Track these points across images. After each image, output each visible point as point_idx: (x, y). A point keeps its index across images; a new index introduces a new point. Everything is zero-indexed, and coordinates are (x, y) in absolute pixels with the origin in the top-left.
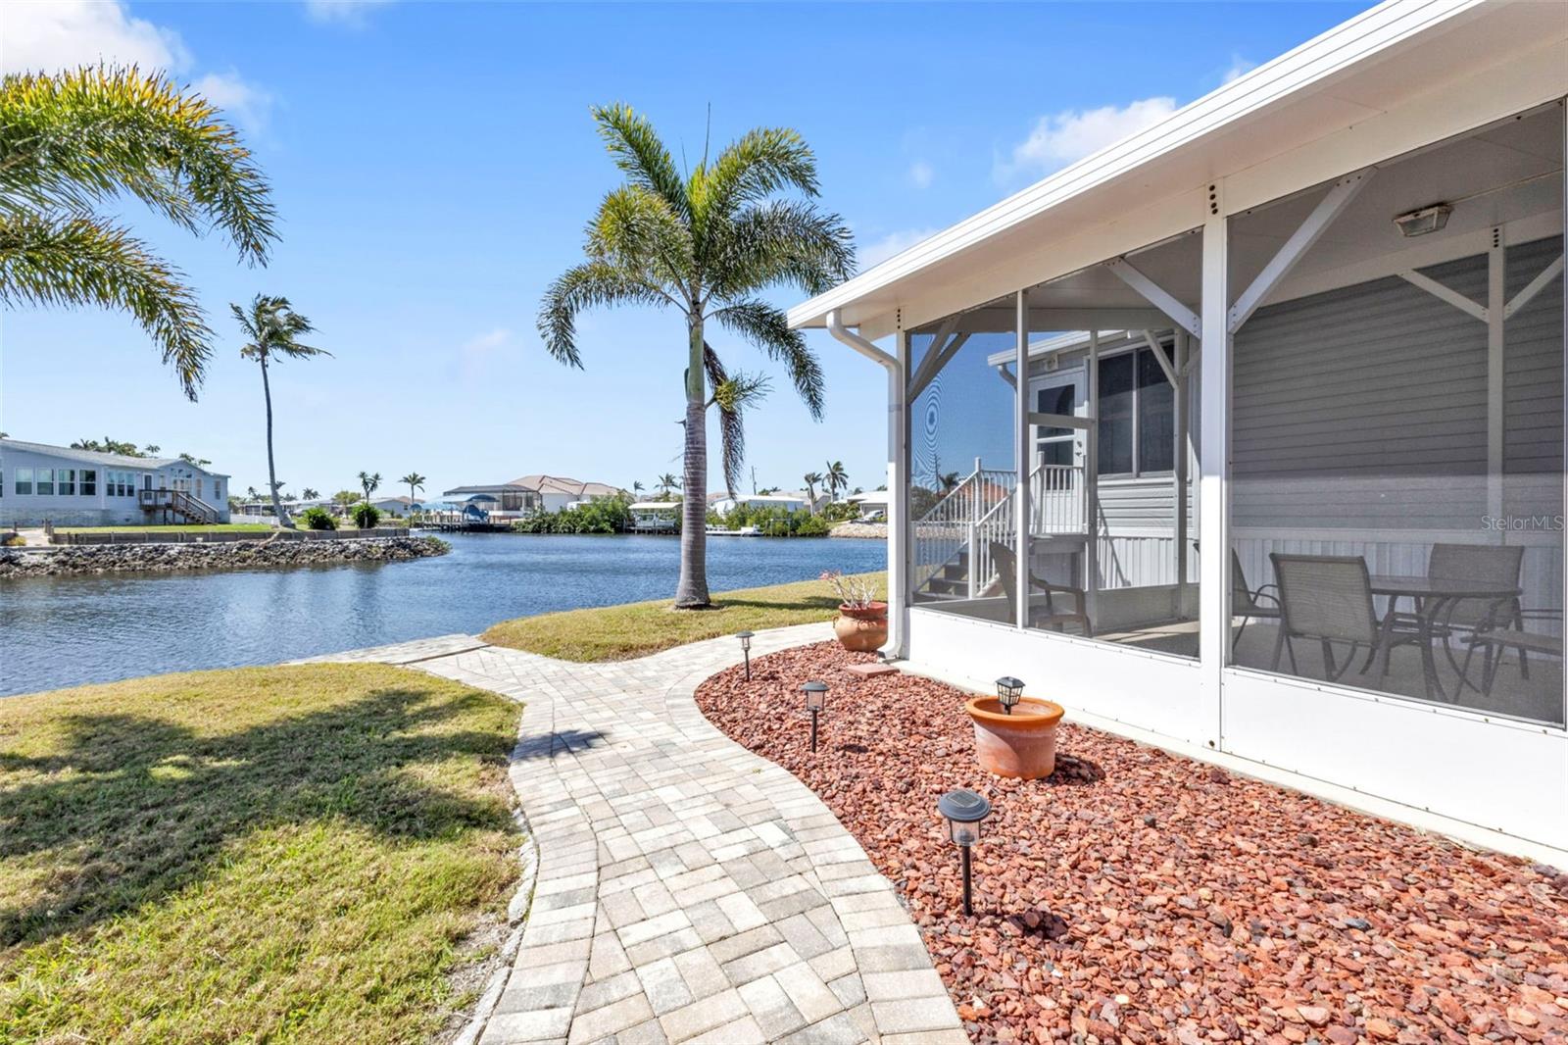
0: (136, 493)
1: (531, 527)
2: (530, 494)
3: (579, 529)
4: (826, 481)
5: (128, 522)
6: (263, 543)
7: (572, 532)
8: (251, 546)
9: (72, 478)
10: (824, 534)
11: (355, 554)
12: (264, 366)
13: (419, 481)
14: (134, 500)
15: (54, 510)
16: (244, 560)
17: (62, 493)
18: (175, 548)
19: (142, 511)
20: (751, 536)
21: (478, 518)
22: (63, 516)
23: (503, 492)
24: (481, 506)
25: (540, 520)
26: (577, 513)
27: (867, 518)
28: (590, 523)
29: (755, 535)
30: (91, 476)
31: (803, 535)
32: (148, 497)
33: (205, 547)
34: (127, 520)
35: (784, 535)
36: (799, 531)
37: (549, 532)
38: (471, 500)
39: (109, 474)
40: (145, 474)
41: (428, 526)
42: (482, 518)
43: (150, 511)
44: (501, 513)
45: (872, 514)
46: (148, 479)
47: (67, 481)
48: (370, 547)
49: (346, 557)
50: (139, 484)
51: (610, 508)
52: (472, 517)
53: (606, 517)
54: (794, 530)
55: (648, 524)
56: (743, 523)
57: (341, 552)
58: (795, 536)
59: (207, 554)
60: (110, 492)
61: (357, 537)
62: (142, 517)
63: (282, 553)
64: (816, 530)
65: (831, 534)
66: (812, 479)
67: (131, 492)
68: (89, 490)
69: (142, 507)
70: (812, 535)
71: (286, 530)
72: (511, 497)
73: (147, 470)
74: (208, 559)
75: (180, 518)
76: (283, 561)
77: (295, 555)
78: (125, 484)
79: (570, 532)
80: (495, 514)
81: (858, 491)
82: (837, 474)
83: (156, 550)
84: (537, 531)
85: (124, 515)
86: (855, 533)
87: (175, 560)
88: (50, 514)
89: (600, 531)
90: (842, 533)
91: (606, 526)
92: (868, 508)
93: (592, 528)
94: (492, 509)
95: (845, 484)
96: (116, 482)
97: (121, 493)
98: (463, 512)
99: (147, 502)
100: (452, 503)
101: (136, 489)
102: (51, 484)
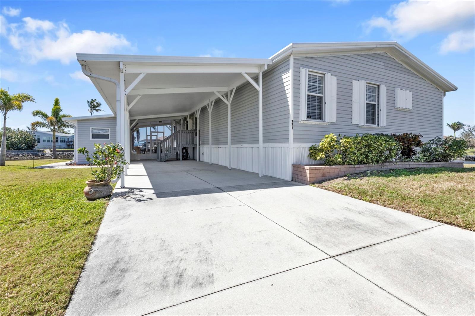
0: (66, 142)
5: (64, 148)
14: (65, 143)
19: (67, 146)
38: (145, 143)
39: (61, 138)
46: (68, 139)
50: (66, 140)
60: (61, 142)
68: (57, 141)
69: (67, 145)
73: (68, 137)
78: (64, 140)
88: (49, 146)
96: (62, 140)
97: (63, 142)
98: (143, 146)
99: (68, 144)
100: (141, 144)
101: (66, 141)
102: (50, 140)
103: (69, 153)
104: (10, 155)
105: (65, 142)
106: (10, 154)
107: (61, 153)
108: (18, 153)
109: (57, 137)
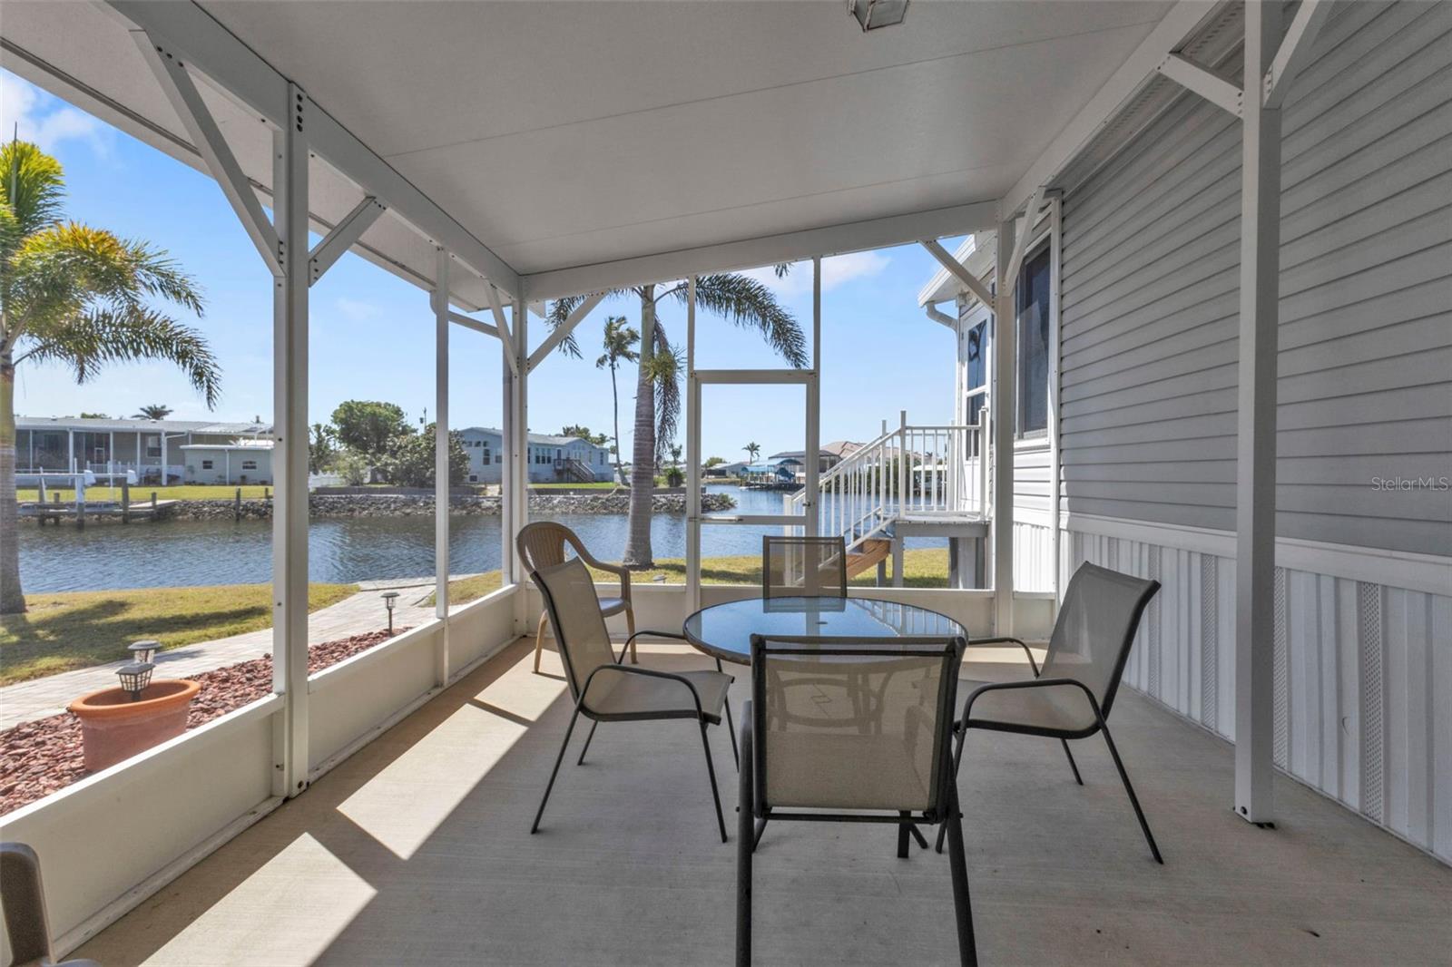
0: (552, 461)
2: (832, 458)
5: (547, 481)
6: (606, 496)
8: (600, 498)
11: (661, 506)
12: (613, 369)
13: (756, 449)
14: (552, 466)
16: (592, 509)
18: (558, 499)
19: (555, 473)
21: (787, 479)
24: (790, 468)
30: (529, 451)
32: (559, 463)
33: (573, 499)
34: (547, 479)
38: (782, 463)
39: (537, 449)
40: (557, 448)
41: (752, 485)
42: (790, 479)
43: (559, 473)
46: (559, 451)
48: (673, 501)
50: (554, 456)
52: (782, 478)
59: (573, 504)
60: (538, 461)
61: (666, 493)
62: (556, 477)
63: (617, 505)
69: (556, 470)
71: (625, 487)
73: (559, 446)
74: (572, 507)
75: (575, 478)
76: (615, 510)
78: (546, 456)
80: (802, 475)
83: (547, 499)
85: (546, 476)
87: (556, 507)
94: (798, 471)
96: (541, 455)
97: (544, 461)
98: (776, 473)
99: (559, 468)
100: (771, 466)
101: (552, 458)
104: (395, 502)
105: (549, 461)
106: (397, 498)
108: (415, 496)
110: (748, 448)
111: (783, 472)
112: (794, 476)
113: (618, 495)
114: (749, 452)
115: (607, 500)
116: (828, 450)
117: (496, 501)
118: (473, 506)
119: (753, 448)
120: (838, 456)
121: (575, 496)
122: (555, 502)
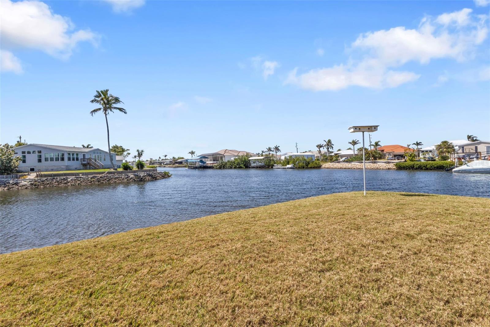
1: (218, 166)
2: (221, 156)
3: (233, 167)
4: (325, 147)
6: (100, 175)
7: (231, 168)
8: (96, 177)
9: (58, 156)
10: (319, 167)
11: (131, 179)
12: (106, 116)
14: (79, 162)
15: (54, 166)
16: (91, 182)
17: (56, 160)
19: (82, 166)
20: (290, 168)
21: (203, 164)
22: (56, 168)
23: (213, 155)
24: (203, 160)
25: (221, 164)
26: (233, 161)
27: (341, 160)
28: (237, 165)
29: (292, 168)
30: (63, 155)
31: (311, 168)
32: (84, 161)
34: (76, 168)
35: (303, 168)
36: (309, 166)
37: (224, 168)
38: (201, 158)
39: (69, 154)
40: (83, 154)
42: (204, 164)
43: (85, 165)
44: (212, 162)
45: (344, 159)
46: (84, 155)
47: (57, 157)
49: (127, 180)
50: (80, 157)
51: (243, 159)
52: (201, 164)
53: (242, 163)
54: (307, 166)
55: (255, 164)
56: (288, 163)
57: (126, 178)
58: (307, 168)
60: (69, 160)
62: (82, 167)
63: (106, 179)
64: (316, 166)
65: (322, 167)
66: (320, 146)
67: (77, 159)
68: (63, 159)
69: (82, 164)
70: (314, 168)
72: (216, 157)
75: (93, 167)
76: (105, 182)
77: (109, 180)
78: (75, 157)
79: (230, 168)
80: (209, 162)
81: (339, 150)
82: (329, 144)
84: (220, 168)
85: (75, 167)
86: (332, 167)
87: (68, 182)
89: (240, 168)
90: (327, 167)
91: (242, 166)
92: (342, 156)
93: (238, 166)
94: (208, 161)
95: (332, 148)
96: (71, 157)
97: (73, 159)
98: (199, 162)
99: (84, 163)
100: (197, 160)
101: (79, 159)
102: (53, 158)
103: (62, 178)
107: (49, 178)
109: (63, 153)
110: (190, 153)
111: (201, 161)
112: (206, 163)
113: (108, 175)
114: (191, 154)
115: (101, 177)
116: (219, 153)
117: (30, 181)
118: (13, 185)
119: (192, 153)
120: (223, 155)
121: (82, 176)
122: (69, 180)
